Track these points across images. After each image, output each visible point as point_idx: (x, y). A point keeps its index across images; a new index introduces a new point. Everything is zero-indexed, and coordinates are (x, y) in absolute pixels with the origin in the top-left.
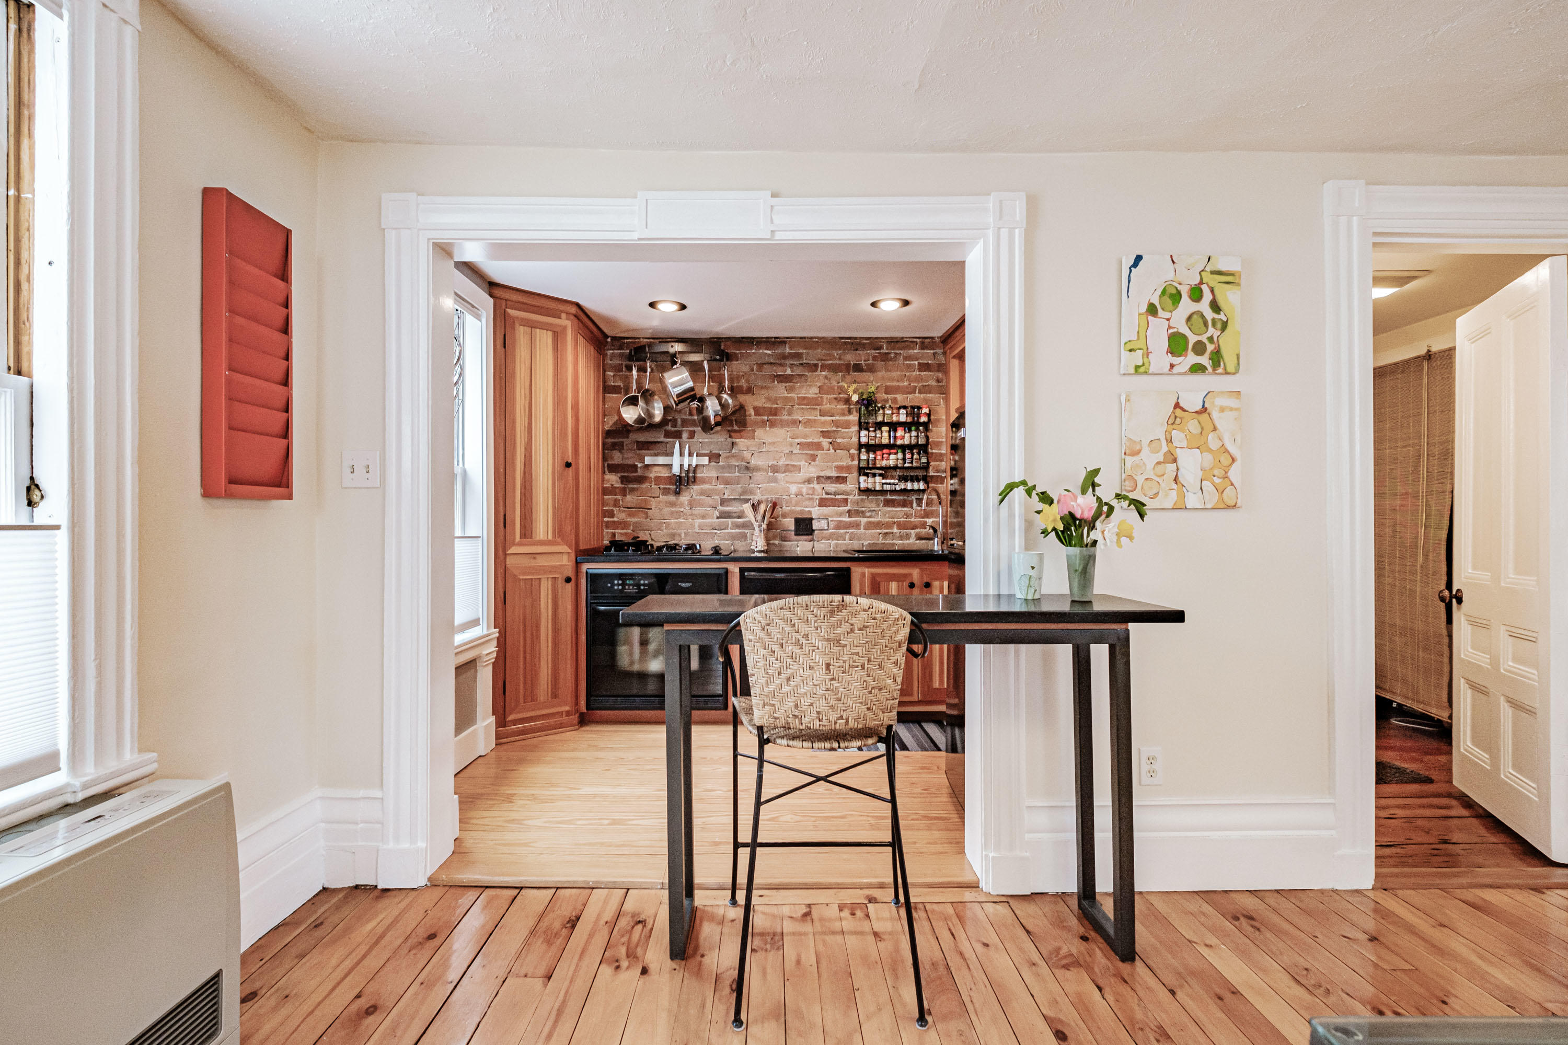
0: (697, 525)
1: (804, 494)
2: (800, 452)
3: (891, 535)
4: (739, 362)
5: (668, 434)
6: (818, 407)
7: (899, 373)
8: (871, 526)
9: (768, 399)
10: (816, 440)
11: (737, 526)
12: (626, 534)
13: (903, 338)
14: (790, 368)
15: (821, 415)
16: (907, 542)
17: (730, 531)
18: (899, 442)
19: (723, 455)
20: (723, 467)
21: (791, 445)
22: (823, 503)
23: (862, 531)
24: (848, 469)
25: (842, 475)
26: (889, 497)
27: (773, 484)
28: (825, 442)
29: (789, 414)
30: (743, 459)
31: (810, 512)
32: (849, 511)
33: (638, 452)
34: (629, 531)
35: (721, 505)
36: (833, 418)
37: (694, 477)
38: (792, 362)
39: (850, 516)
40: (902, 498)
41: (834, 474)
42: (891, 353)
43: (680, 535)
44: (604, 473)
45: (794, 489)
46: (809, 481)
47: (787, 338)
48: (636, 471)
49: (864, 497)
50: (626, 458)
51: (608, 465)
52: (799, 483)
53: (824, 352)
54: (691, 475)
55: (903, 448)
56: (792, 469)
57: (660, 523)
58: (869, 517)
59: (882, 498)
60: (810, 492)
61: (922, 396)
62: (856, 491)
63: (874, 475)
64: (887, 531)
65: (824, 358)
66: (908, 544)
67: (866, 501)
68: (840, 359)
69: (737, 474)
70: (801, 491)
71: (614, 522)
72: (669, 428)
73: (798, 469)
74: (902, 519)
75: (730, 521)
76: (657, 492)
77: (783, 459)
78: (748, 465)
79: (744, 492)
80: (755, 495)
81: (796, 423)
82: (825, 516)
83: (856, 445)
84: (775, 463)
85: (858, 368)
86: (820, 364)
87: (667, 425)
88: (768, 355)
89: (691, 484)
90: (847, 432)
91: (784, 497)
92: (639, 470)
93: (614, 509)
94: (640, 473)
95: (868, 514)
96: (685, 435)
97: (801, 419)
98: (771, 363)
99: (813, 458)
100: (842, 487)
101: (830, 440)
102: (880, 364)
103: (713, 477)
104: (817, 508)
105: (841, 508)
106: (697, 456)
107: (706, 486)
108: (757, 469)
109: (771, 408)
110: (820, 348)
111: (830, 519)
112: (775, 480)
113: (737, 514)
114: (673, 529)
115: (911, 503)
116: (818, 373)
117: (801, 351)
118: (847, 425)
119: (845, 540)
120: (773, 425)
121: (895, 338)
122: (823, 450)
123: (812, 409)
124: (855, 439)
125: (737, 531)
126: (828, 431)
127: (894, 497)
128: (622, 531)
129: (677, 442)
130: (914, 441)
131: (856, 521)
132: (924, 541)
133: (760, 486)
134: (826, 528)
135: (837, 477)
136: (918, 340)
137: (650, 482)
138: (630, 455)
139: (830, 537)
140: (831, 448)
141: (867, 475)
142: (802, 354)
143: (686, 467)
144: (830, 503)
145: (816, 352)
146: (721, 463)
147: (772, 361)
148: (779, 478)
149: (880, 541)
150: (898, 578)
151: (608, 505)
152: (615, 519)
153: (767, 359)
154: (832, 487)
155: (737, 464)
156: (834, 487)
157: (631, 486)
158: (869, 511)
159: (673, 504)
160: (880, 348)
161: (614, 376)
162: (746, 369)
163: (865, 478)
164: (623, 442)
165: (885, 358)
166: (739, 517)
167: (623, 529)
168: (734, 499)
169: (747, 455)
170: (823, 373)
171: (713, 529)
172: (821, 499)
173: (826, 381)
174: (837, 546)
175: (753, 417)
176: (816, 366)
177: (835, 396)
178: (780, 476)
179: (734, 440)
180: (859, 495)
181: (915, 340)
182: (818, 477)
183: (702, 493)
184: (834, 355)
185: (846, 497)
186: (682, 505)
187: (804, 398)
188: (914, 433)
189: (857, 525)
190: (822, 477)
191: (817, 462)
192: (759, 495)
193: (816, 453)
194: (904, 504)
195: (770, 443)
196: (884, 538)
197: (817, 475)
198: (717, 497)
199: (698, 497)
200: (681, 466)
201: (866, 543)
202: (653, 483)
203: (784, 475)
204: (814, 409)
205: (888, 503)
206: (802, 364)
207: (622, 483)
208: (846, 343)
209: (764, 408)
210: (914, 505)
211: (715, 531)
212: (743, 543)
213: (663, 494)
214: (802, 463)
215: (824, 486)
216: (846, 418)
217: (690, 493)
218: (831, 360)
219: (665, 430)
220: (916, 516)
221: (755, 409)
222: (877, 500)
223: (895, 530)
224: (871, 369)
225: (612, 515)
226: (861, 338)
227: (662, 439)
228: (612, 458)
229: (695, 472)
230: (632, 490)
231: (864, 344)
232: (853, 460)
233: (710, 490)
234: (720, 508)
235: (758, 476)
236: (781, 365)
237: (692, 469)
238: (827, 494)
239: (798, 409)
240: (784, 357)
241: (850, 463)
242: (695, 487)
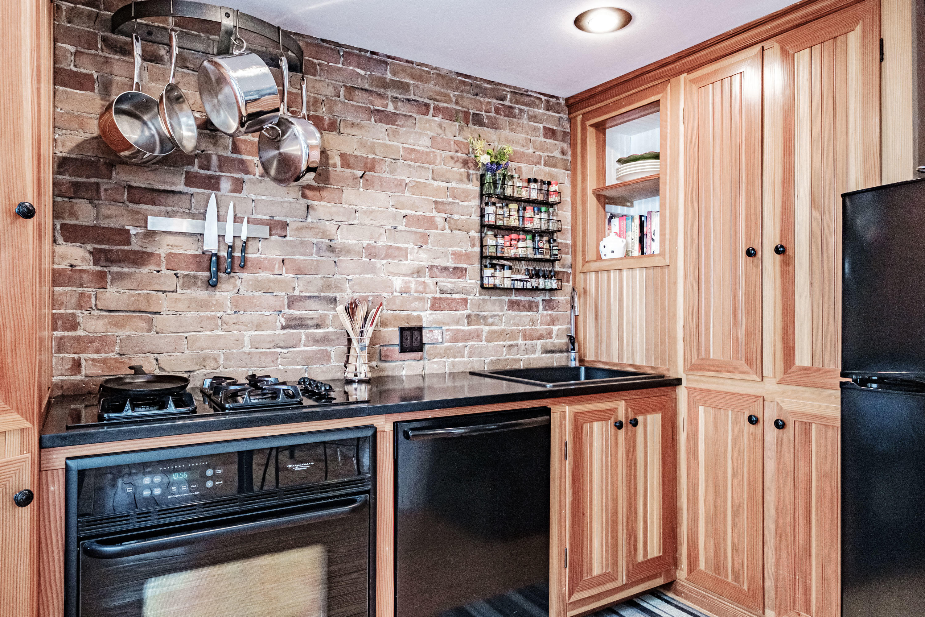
0: (247, 340)
1: (412, 291)
2: (407, 229)
3: (516, 348)
4: (317, 78)
5: (191, 180)
6: (430, 167)
7: (524, 136)
8: (493, 336)
9: (362, 145)
10: (427, 214)
11: (316, 341)
12: (105, 361)
13: (527, 91)
14: (393, 101)
15: (434, 179)
16: (533, 356)
17: (302, 348)
18: (528, 226)
19: (292, 226)
20: (292, 244)
21: (395, 217)
22: (436, 305)
23: (484, 343)
24: (468, 256)
25: (460, 265)
26: (514, 297)
27: (369, 276)
28: (439, 218)
29: (392, 172)
30: (324, 234)
31: (419, 318)
32: (469, 316)
33: (131, 205)
34: (111, 355)
35: (289, 308)
36: (449, 185)
37: (244, 259)
38: (395, 95)
39: (469, 324)
40: (527, 298)
41: (451, 264)
42: (515, 108)
43: (215, 359)
44: (55, 241)
45: (398, 283)
46: (418, 272)
47: (389, 57)
48: (129, 243)
49: (487, 297)
50: (106, 217)
51: (63, 226)
52: (405, 275)
53: (437, 88)
54: (237, 254)
55: (534, 234)
56: (397, 253)
57: (179, 337)
58: (492, 324)
59: (506, 299)
60: (421, 288)
61: (547, 169)
62: (478, 289)
63: (503, 267)
64: (512, 343)
65: (438, 98)
66: (534, 359)
67: (489, 302)
68: (457, 103)
69: (315, 257)
70: (409, 287)
71: (78, 339)
72: (195, 169)
73: (404, 253)
74: (528, 327)
75: (303, 332)
76: (170, 282)
77: (384, 238)
78: (332, 244)
79: (327, 287)
80: (341, 290)
81: (402, 185)
82: (438, 323)
83: (478, 227)
84: (372, 242)
85: (478, 120)
86: (432, 106)
87: (192, 163)
88: (363, 77)
89: (237, 269)
90: (466, 207)
91: (385, 295)
92: (133, 240)
93: (78, 313)
94: (135, 245)
95: (490, 321)
96: (225, 185)
97: (407, 180)
98: (366, 90)
99: (425, 238)
100: (460, 282)
101: (445, 216)
102: (503, 120)
103: (274, 260)
104: (429, 312)
105: (458, 312)
106: (248, 223)
107: (263, 275)
108: (347, 251)
109: (367, 158)
110: (432, 82)
111: (444, 328)
112: (373, 270)
113: (315, 322)
114: (203, 349)
115: (537, 306)
116: (430, 117)
117: (407, 80)
118: (466, 196)
119: (463, 357)
120: (368, 185)
121: (520, 89)
122: (437, 229)
123: (422, 167)
124: (476, 218)
125: (315, 348)
126: (443, 203)
127: (519, 298)
128: (96, 356)
129: (213, 196)
130: (544, 227)
131: (477, 330)
132: (549, 355)
133: (350, 277)
134: (440, 340)
135: (455, 268)
136: (543, 98)
137: (159, 265)
138: (113, 210)
139: (446, 353)
140: (447, 227)
141: (493, 266)
142: (408, 85)
143: (229, 240)
144: (443, 305)
145: (426, 86)
146: (288, 238)
147: (367, 87)
148: (378, 266)
149: (504, 357)
150: (602, 416)
151: (62, 305)
152: (80, 333)
153: (359, 83)
154: (448, 282)
155: (315, 241)
156: (451, 283)
157: (114, 269)
158: (492, 317)
159: (202, 305)
160: (503, 99)
161: (76, 53)
162: (329, 91)
163: (492, 270)
164: (98, 184)
165: (509, 112)
166: (318, 326)
167: (98, 352)
168: (310, 297)
169: (330, 227)
170: (436, 119)
171: (276, 346)
172: (435, 298)
173: (440, 131)
174: (454, 366)
175: (339, 169)
176: (427, 106)
177: (451, 154)
178: (379, 263)
179: (310, 202)
180: (480, 294)
181: (540, 96)
182: (431, 268)
183: (258, 286)
184: (449, 96)
185: (465, 296)
186: (220, 305)
187: (412, 151)
188: (544, 216)
189: (478, 336)
190: (437, 267)
191: (429, 246)
192: (349, 291)
193: (428, 232)
194: (530, 307)
195: (365, 212)
196: (509, 353)
197: (429, 263)
198: (283, 294)
199: (250, 294)
200: (221, 237)
201: (488, 360)
202: (163, 267)
203: (384, 262)
204: (425, 168)
205: (514, 305)
206: (409, 100)
207: (96, 263)
208: (464, 83)
209: (356, 156)
210: (541, 308)
211: (279, 350)
212: (324, 368)
213: (183, 286)
214: (411, 246)
215: (438, 279)
216: (464, 186)
217: (235, 286)
218: (445, 102)
219: (187, 172)
220: (542, 323)
221: (342, 156)
222: (501, 301)
223: (520, 341)
224: (494, 125)
225: (74, 326)
226: (481, 79)
227: (181, 187)
228: (74, 215)
229: (244, 249)
230: (121, 276)
231: (486, 89)
232: (473, 246)
233: (269, 281)
234: (286, 311)
235: (346, 261)
236: (380, 95)
237: (239, 244)
238: (442, 292)
239: (404, 165)
240: (385, 84)
241: (470, 249)
242: (244, 276)
